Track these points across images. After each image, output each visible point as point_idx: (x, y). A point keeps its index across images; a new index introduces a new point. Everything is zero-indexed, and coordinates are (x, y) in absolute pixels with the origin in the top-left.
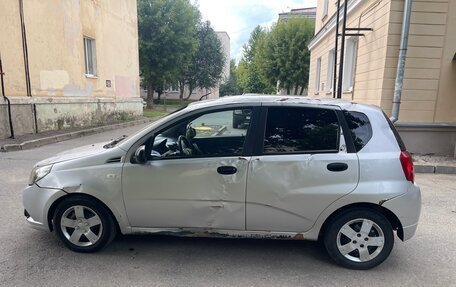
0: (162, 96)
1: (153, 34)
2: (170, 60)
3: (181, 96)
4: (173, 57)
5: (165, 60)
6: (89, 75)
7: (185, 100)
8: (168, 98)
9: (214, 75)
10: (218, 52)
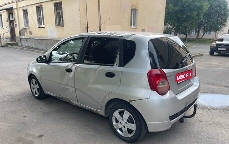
0: (188, 37)
1: (179, 2)
2: (188, 16)
3: (198, 37)
4: (189, 14)
5: (185, 16)
6: (132, 27)
7: (200, 38)
8: (192, 37)
9: (221, 24)
10: (225, 9)
